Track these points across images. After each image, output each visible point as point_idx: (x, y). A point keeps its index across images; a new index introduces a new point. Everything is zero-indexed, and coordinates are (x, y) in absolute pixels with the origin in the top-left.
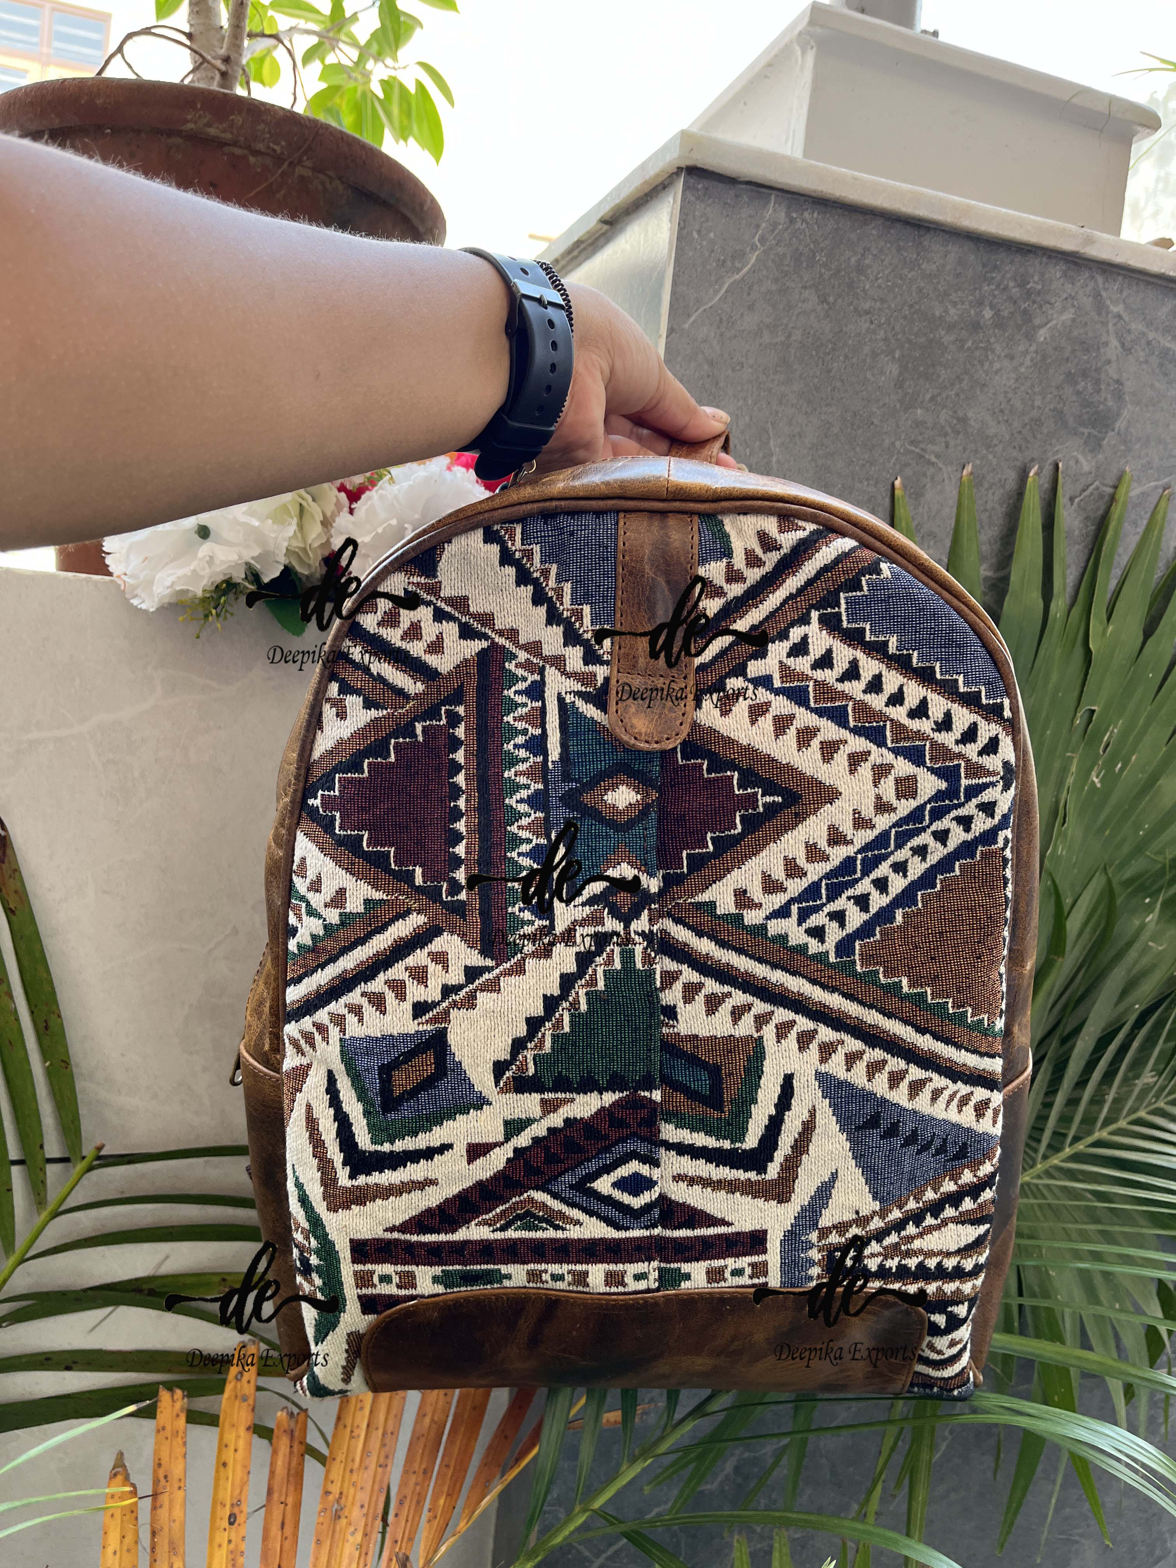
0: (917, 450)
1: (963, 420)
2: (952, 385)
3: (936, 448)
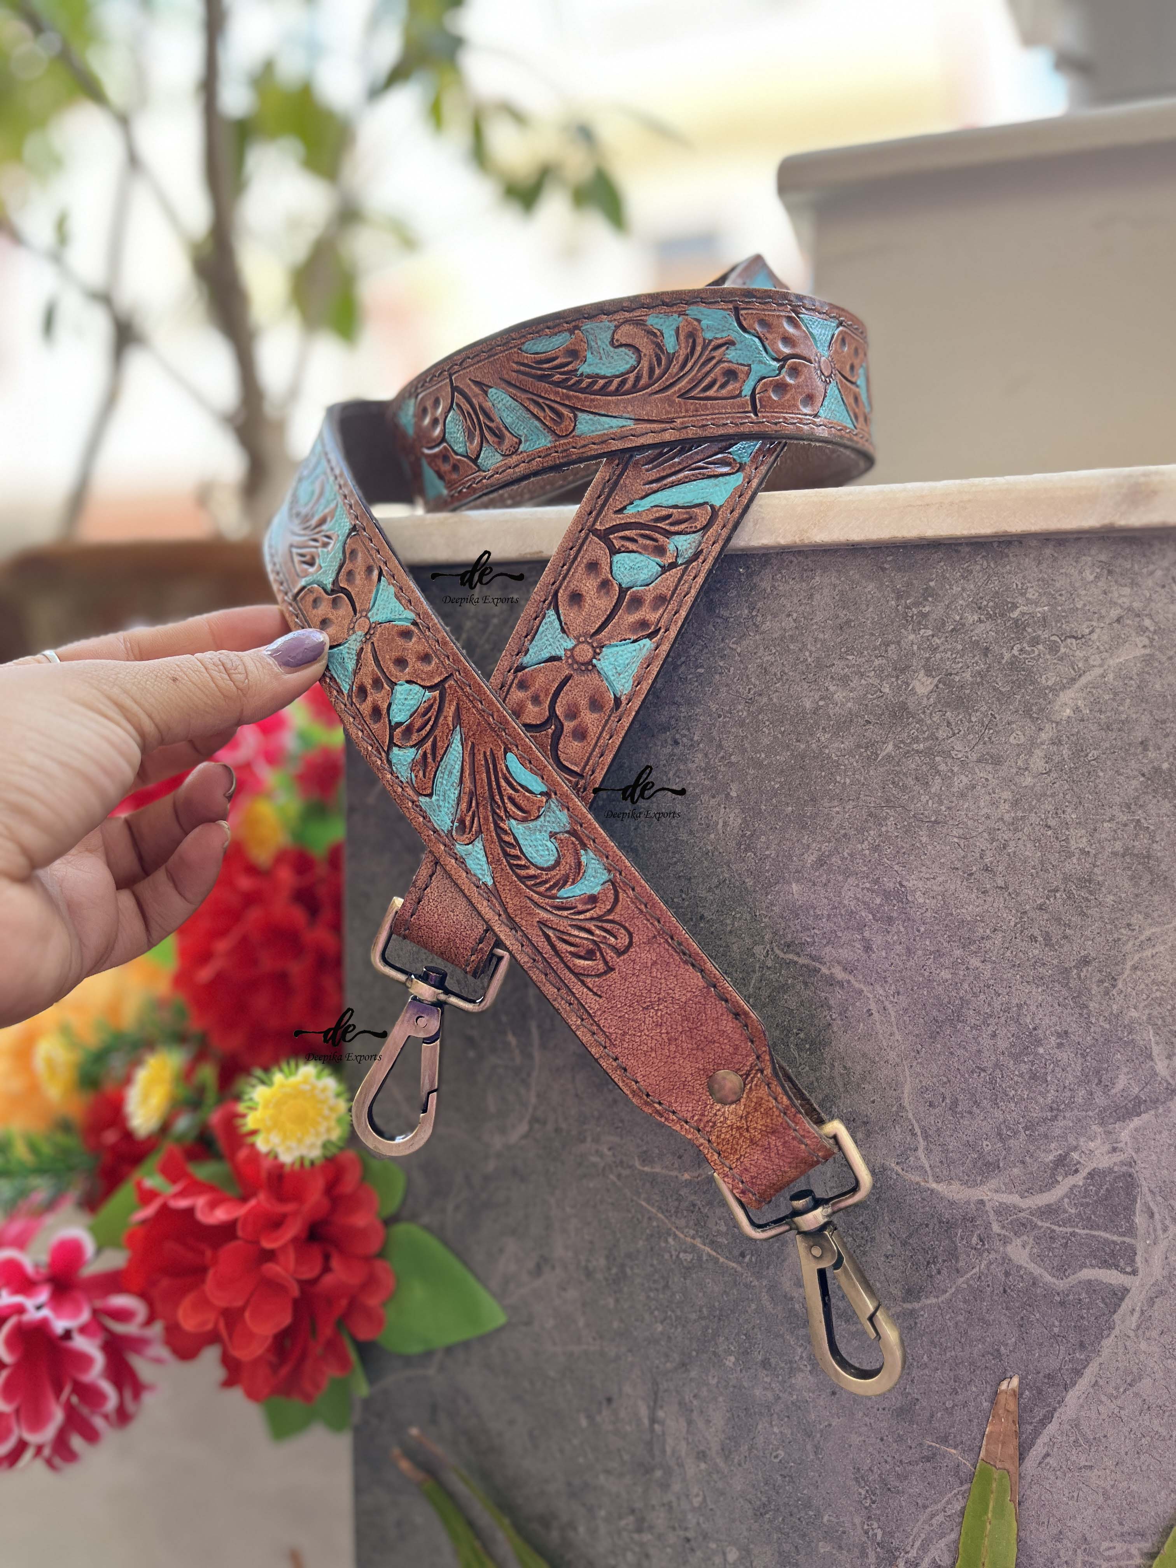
0: (802, 961)
1: (900, 895)
2: (861, 830)
3: (845, 954)
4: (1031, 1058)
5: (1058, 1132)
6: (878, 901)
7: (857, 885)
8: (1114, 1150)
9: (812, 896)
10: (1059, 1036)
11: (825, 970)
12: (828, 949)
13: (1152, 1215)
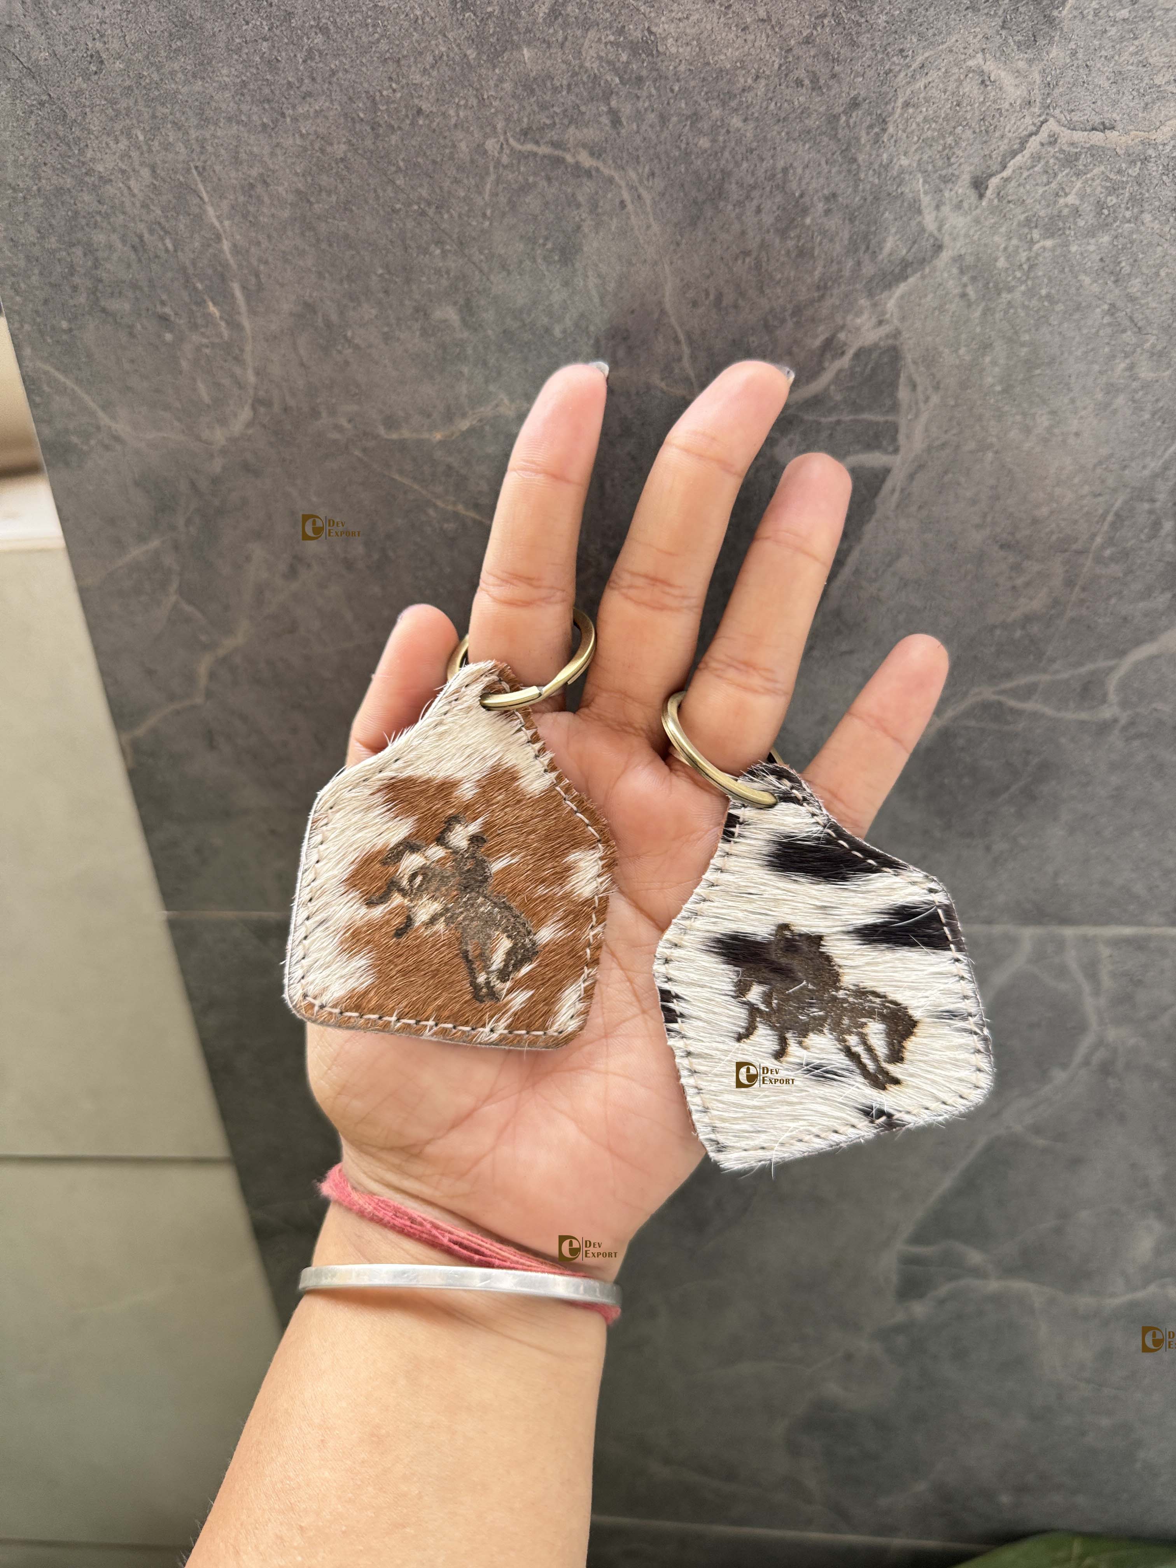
4: (798, 231)
5: (825, 312)
6: (624, 57)
7: (600, 39)
8: (880, 323)
9: (549, 63)
10: (827, 199)
11: (569, 158)
12: (572, 130)
13: (914, 387)
